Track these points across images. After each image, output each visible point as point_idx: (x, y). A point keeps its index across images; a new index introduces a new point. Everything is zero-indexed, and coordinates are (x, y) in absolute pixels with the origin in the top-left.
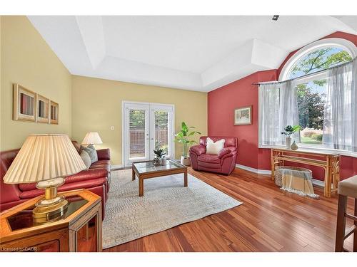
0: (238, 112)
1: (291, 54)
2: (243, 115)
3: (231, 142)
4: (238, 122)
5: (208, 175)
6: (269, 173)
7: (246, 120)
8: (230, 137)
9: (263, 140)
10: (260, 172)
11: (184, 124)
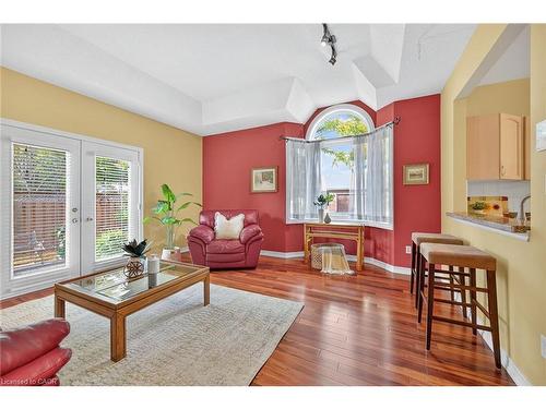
0: (257, 173)
1: (319, 111)
2: (264, 179)
3: (251, 217)
4: (256, 188)
5: (226, 274)
6: (300, 254)
7: (270, 186)
8: (251, 211)
9: (292, 212)
10: (289, 255)
11: (166, 188)
